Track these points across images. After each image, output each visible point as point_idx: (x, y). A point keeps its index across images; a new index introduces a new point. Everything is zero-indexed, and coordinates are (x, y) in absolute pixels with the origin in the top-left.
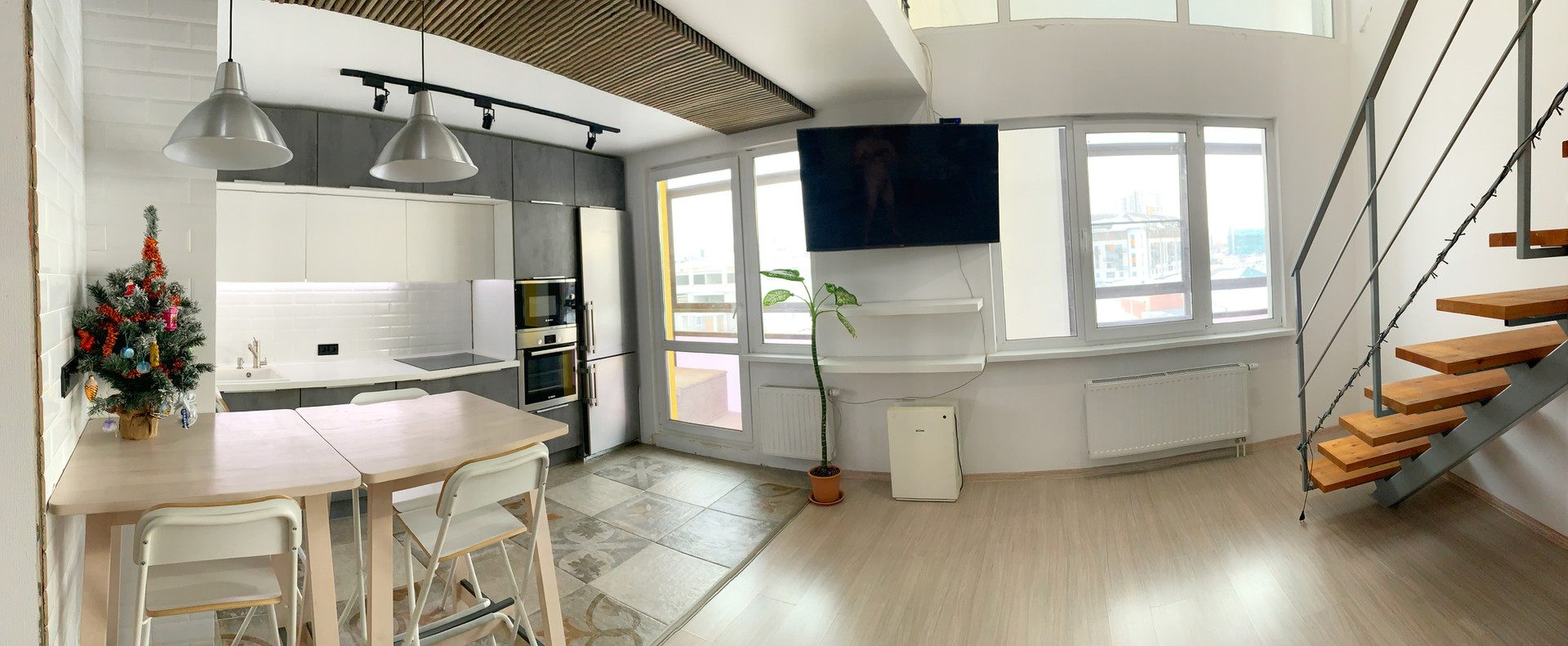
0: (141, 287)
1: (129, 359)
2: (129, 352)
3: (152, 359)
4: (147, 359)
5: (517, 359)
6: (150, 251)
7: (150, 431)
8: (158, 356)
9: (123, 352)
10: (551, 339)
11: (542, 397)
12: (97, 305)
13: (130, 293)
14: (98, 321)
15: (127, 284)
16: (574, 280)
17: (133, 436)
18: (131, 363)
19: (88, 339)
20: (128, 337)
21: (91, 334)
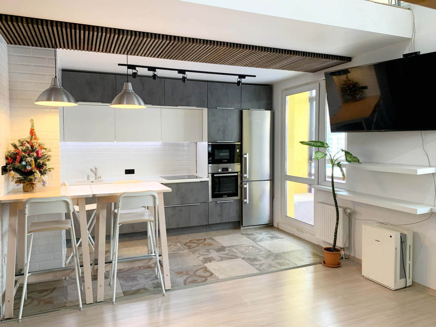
0: (28, 143)
1: (24, 165)
2: (24, 163)
3: (32, 165)
4: (30, 165)
5: (208, 177)
6: (32, 132)
7: (33, 189)
8: (34, 165)
9: (22, 163)
10: (225, 170)
11: (221, 196)
12: (14, 149)
13: (24, 145)
14: (14, 154)
15: (24, 143)
16: (240, 143)
17: (27, 191)
18: (25, 166)
19: (11, 160)
20: (24, 158)
21: (12, 158)
